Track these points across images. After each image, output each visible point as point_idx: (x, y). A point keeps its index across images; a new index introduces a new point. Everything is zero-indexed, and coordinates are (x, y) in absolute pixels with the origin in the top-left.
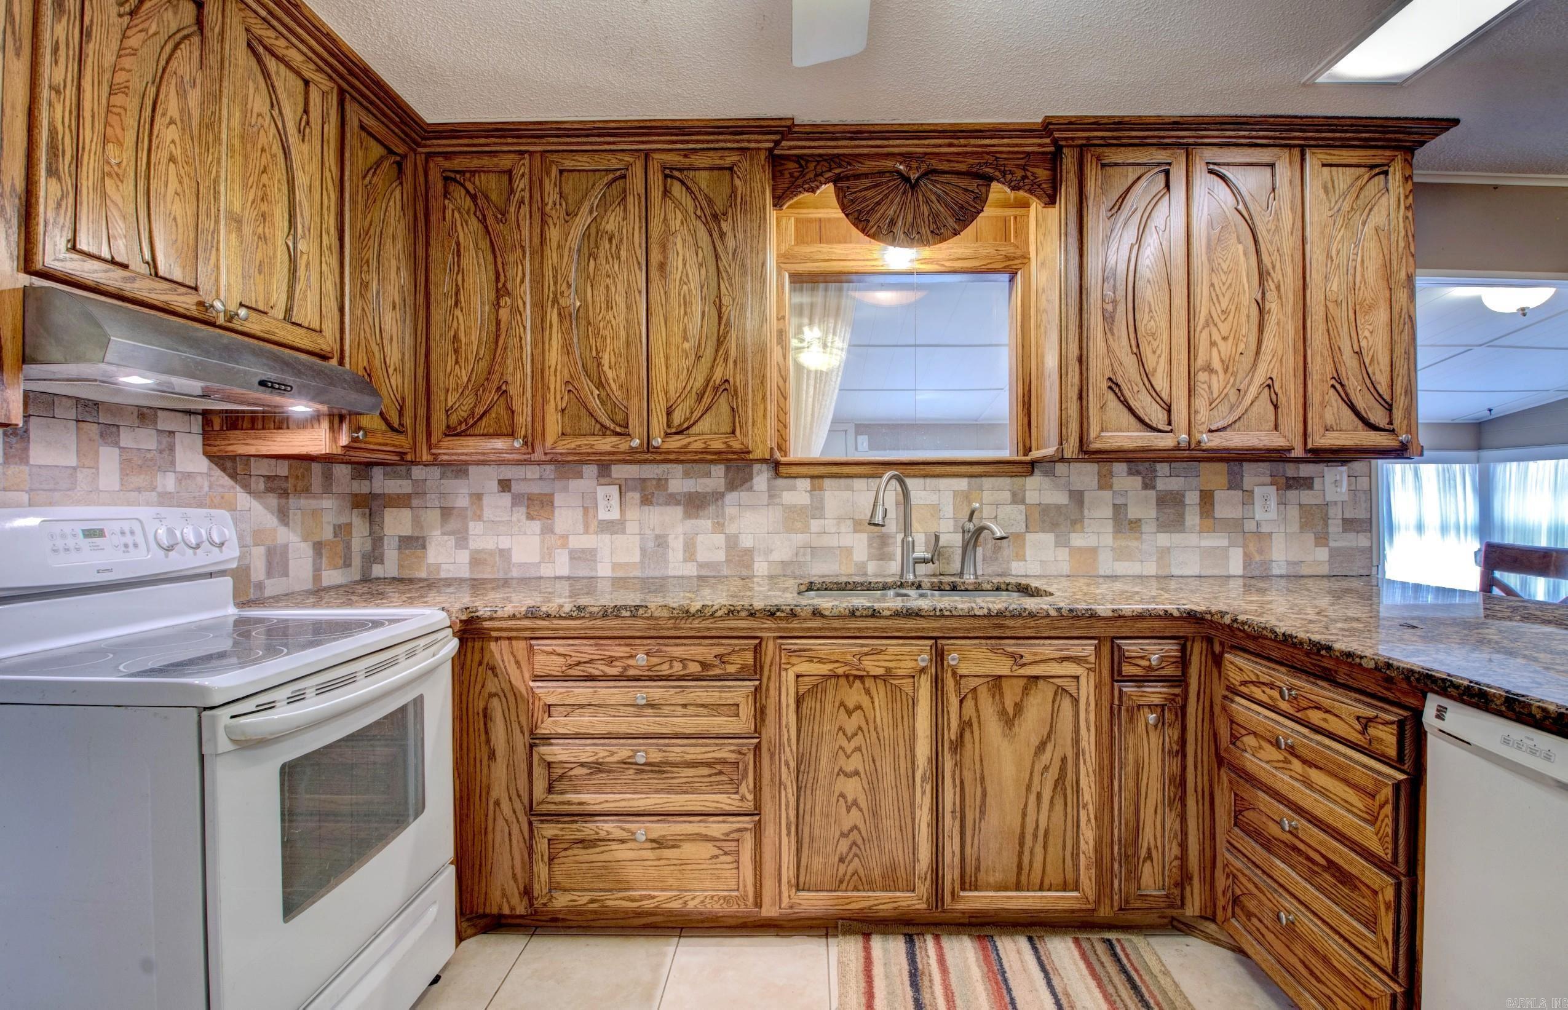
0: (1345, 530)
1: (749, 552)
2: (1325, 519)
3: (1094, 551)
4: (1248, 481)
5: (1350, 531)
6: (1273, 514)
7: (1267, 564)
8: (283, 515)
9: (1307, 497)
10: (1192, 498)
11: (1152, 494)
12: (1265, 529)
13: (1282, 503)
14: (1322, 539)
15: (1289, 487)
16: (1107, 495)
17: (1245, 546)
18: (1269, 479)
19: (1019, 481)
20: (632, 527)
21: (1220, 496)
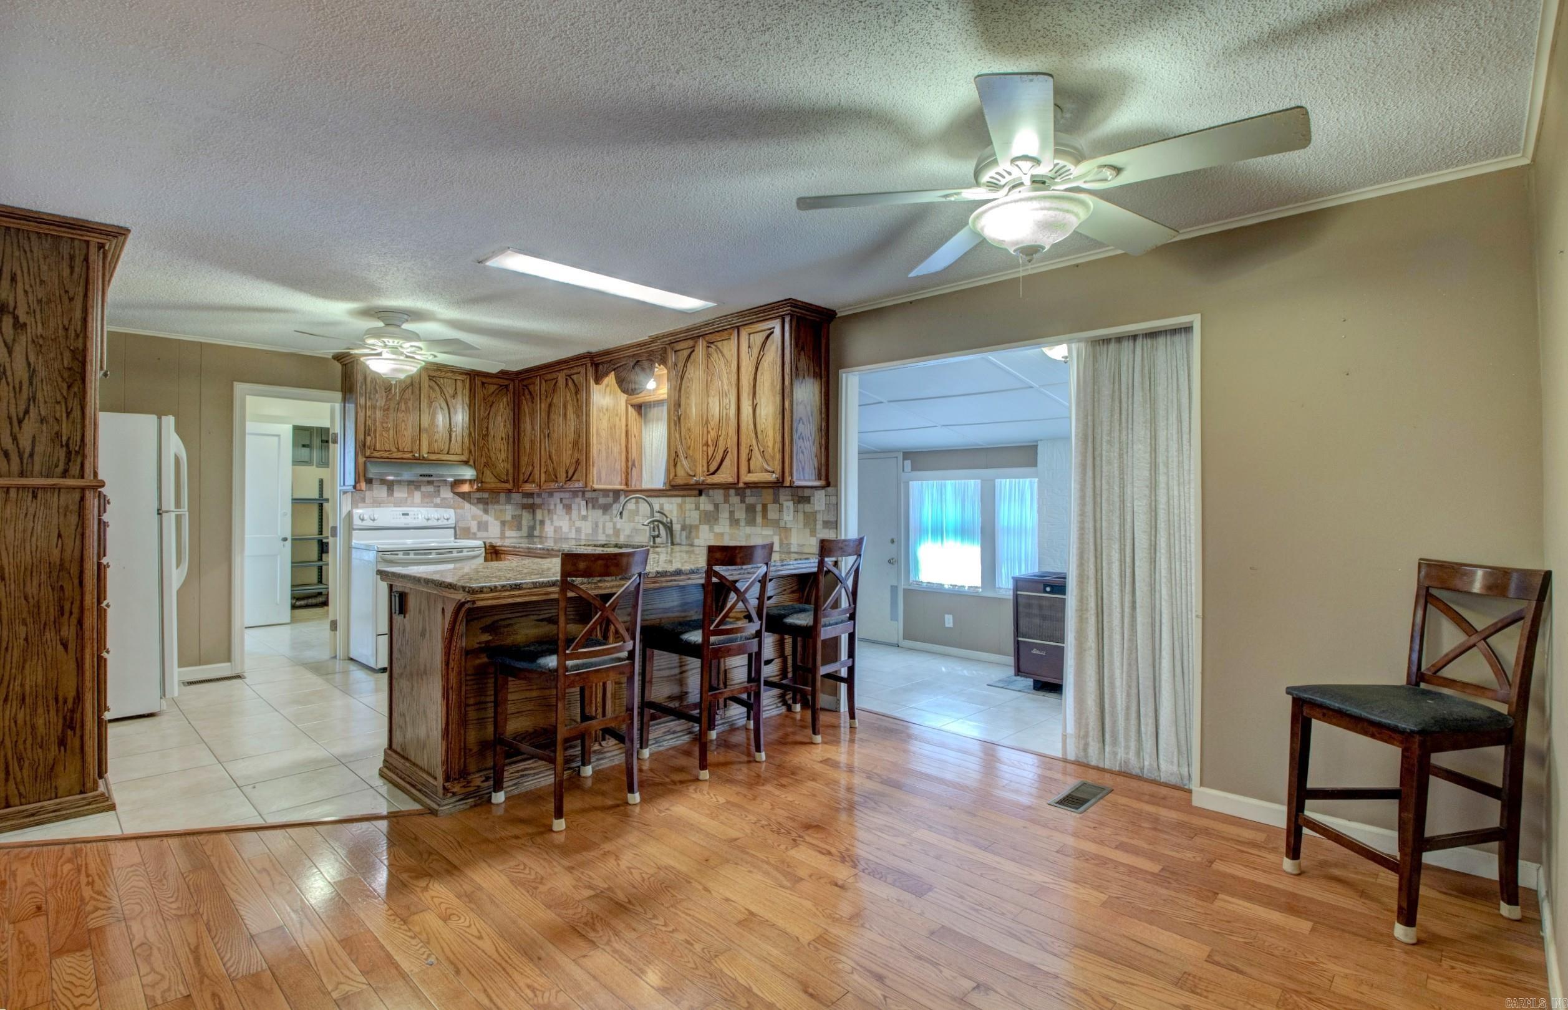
0: (824, 528)
1: (619, 530)
2: (815, 521)
3: (722, 534)
4: (782, 499)
5: (827, 528)
6: (791, 518)
7: (789, 544)
8: (486, 511)
9: (808, 508)
10: (759, 508)
11: (744, 505)
12: (788, 526)
13: (796, 511)
14: (813, 533)
15: (799, 502)
16: (727, 505)
17: (780, 535)
18: (790, 498)
19: (697, 498)
20: (590, 518)
21: (769, 506)
